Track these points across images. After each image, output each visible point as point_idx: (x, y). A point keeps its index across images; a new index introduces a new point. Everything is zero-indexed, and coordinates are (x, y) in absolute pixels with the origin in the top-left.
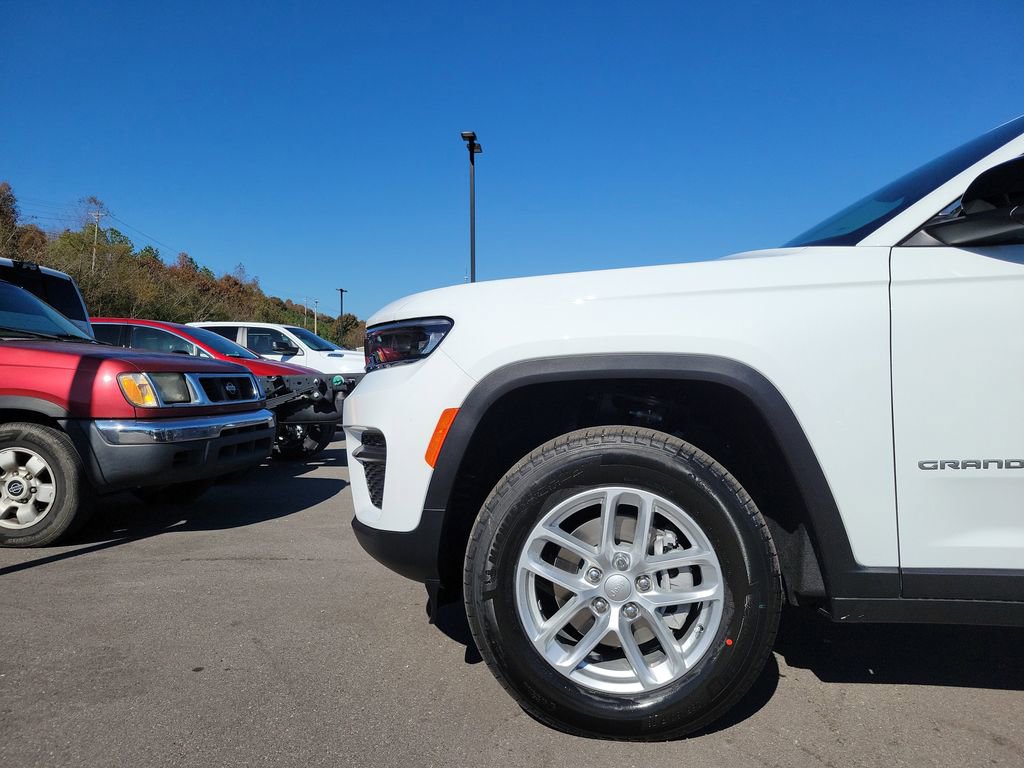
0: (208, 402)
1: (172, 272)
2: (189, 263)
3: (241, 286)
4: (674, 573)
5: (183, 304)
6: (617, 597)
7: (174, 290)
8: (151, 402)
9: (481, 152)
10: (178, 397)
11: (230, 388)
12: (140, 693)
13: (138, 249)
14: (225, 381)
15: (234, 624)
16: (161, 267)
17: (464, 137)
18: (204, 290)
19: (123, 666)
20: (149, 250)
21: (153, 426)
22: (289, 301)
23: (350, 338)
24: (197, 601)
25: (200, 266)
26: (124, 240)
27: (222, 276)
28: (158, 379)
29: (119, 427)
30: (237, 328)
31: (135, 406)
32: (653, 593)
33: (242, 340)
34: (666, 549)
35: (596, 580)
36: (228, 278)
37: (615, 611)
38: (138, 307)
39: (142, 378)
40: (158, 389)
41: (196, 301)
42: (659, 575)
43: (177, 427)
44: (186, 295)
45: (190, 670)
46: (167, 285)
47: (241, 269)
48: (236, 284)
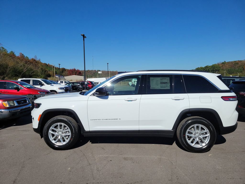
0: (18, 105)
1: (18, 58)
2: (22, 56)
3: (36, 61)
4: (66, 132)
5: (21, 66)
6: (60, 135)
7: (19, 63)
8: (8, 106)
9: (86, 38)
10: (13, 105)
11: (22, 102)
12: (6, 148)
13: (9, 52)
14: (21, 101)
15: (20, 140)
16: (15, 56)
17: (82, 35)
18: (26, 63)
19: (3, 145)
20: (12, 52)
21: (8, 110)
22: (49, 64)
23: (64, 74)
24: (15, 137)
25: (25, 56)
26: (5, 50)
27: (31, 58)
28: (9, 102)
29: (3, 110)
30: (30, 80)
31: (5, 107)
32: (64, 134)
33: (31, 83)
34: (66, 129)
35: (58, 133)
36: (33, 59)
37: (60, 136)
38: (9, 68)
39: (6, 102)
40: (9, 104)
41: (24, 66)
42: (65, 132)
43: (12, 110)
44: (21, 64)
45: (12, 146)
46: (17, 62)
47: (36, 57)
48: (35, 60)
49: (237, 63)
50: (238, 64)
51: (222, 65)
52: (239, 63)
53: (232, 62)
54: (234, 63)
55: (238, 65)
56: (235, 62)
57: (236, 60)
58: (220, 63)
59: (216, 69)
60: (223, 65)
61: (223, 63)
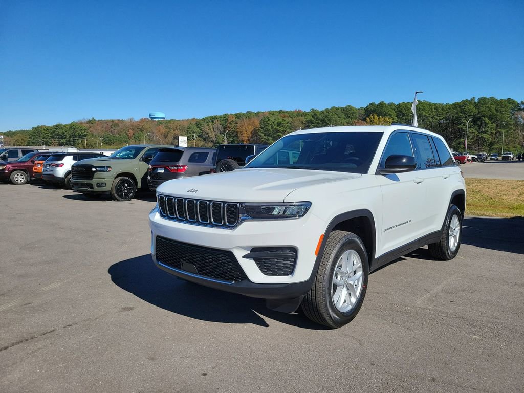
49: (117, 125)
50: (119, 126)
51: (88, 125)
52: (120, 124)
53: (106, 122)
54: (111, 124)
55: (119, 128)
56: (112, 121)
57: (113, 119)
58: (83, 122)
59: (81, 133)
60: (91, 125)
61: (89, 122)
